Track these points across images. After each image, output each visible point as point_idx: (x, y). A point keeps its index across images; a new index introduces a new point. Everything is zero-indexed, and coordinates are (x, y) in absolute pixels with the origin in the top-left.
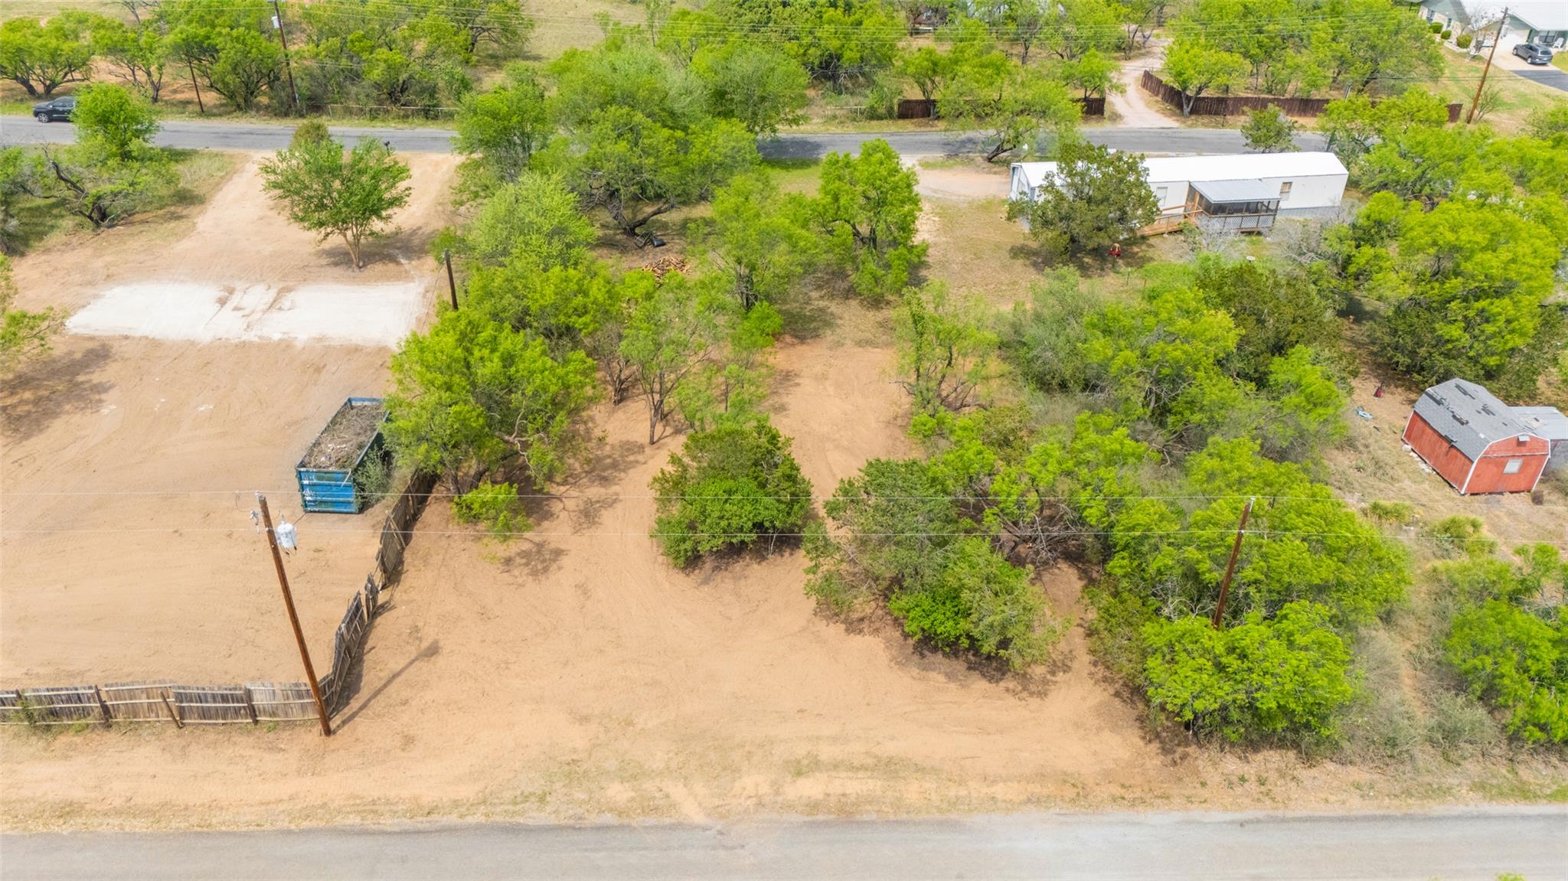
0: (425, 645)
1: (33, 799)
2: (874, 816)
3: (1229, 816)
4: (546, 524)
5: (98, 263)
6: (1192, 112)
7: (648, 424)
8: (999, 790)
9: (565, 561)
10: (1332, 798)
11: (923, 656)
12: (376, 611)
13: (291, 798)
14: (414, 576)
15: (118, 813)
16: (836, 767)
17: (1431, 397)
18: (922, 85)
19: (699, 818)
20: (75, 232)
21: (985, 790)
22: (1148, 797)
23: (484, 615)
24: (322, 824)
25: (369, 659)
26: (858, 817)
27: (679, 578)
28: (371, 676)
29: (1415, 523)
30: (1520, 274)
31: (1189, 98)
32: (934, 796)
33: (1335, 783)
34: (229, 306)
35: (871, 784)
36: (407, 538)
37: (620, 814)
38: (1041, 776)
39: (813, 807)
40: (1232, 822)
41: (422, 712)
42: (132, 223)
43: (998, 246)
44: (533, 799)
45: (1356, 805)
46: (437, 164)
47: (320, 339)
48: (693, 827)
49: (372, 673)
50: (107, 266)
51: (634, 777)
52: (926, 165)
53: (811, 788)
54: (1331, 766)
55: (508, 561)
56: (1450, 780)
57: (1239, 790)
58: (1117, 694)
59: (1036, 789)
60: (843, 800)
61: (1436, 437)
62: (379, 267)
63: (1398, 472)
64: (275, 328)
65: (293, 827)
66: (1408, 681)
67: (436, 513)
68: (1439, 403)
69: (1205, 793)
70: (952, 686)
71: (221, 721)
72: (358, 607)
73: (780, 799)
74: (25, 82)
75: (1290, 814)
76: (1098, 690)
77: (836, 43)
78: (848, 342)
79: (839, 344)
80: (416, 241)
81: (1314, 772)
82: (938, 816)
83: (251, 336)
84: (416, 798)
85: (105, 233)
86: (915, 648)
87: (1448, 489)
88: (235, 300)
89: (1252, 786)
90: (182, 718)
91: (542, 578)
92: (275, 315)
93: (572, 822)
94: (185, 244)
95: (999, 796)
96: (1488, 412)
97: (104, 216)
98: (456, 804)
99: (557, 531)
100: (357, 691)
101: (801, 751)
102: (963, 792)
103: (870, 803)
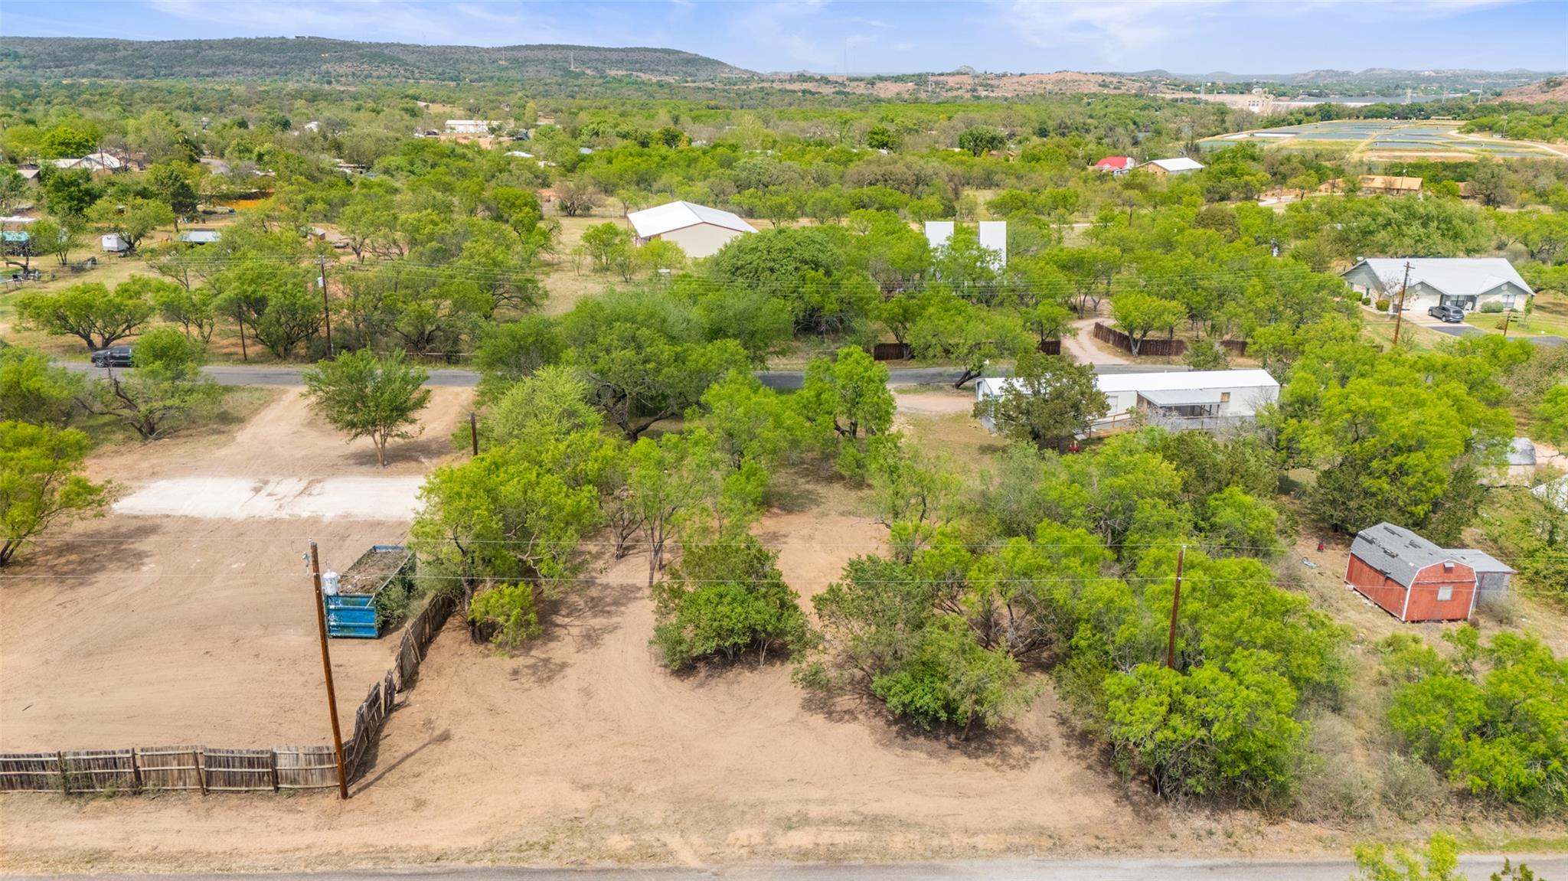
0: (437, 733)
1: (64, 848)
2: (862, 862)
3: (1199, 862)
4: (551, 645)
5: (145, 465)
6: (1140, 353)
7: (648, 572)
8: (979, 840)
9: (569, 671)
10: (1295, 849)
11: (905, 738)
12: (391, 708)
13: (308, 847)
14: (429, 686)
15: (144, 859)
16: (825, 822)
17: (1364, 538)
18: (895, 330)
19: (694, 863)
20: (124, 443)
21: (966, 840)
22: (1121, 847)
23: (492, 710)
24: (336, 869)
25: (383, 744)
26: (846, 863)
27: (676, 683)
28: (384, 758)
29: (1362, 642)
30: (1429, 432)
31: (1136, 341)
32: (917, 845)
33: (1299, 837)
34: (263, 493)
35: (858, 836)
36: (423, 655)
37: (619, 860)
38: (1019, 829)
39: (804, 854)
40: (1203, 867)
41: (434, 782)
42: (178, 437)
43: (968, 446)
44: (537, 847)
45: (1318, 853)
46: (457, 394)
47: (344, 517)
48: (689, 870)
49: (387, 754)
50: (152, 467)
51: (634, 830)
52: (901, 391)
53: (802, 839)
54: (1294, 824)
55: (515, 672)
56: (1408, 836)
57: (1207, 842)
58: (1089, 767)
59: (1015, 839)
60: (832, 849)
61: (1373, 573)
62: (402, 466)
63: (1342, 605)
64: (305, 508)
65: (308, 870)
66: (1362, 759)
67: (450, 639)
68: (1371, 542)
69: (1175, 844)
70: (934, 761)
71: (244, 788)
72: (377, 696)
73: (772, 848)
74: (87, 337)
75: (1256, 861)
76: (1071, 764)
77: (817, 298)
78: (833, 513)
79: (824, 515)
80: (434, 446)
81: (1278, 828)
82: (922, 862)
83: (283, 514)
84: (427, 847)
85: (151, 444)
86: (898, 733)
87: (1390, 618)
88: (269, 489)
89: (1220, 838)
90: (208, 785)
91: (548, 685)
92: (305, 499)
93: (573, 867)
94: (225, 451)
95: (980, 846)
96: (1415, 546)
97: (152, 430)
98: (464, 851)
99: (562, 649)
100: (373, 766)
101: (791, 809)
102: (945, 842)
103: (858, 851)
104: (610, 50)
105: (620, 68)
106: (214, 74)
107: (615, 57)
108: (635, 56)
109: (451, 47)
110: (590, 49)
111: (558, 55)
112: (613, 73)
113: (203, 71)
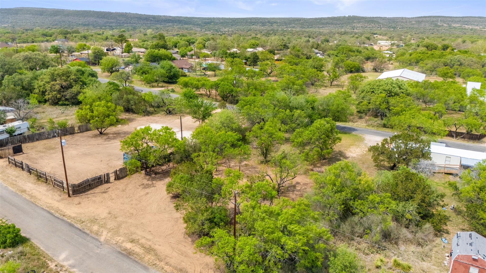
0: (106, 191)
12: (107, 183)
14: (122, 181)
16: (140, 245)
17: (457, 235)
25: (94, 189)
28: (89, 192)
32: (151, 261)
37: (90, 232)
38: (180, 270)
48: (98, 241)
51: (102, 227)
53: (129, 245)
68: (458, 237)
71: (59, 188)
72: (101, 178)
82: (146, 265)
90: (55, 185)
96: (471, 245)
97: (169, 113)
100: (85, 193)
104: (456, 17)
105: (458, 24)
106: (323, 27)
107: (457, 20)
108: (466, 19)
109: (397, 18)
110: (448, 17)
111: (434, 19)
112: (454, 25)
113: (320, 26)
